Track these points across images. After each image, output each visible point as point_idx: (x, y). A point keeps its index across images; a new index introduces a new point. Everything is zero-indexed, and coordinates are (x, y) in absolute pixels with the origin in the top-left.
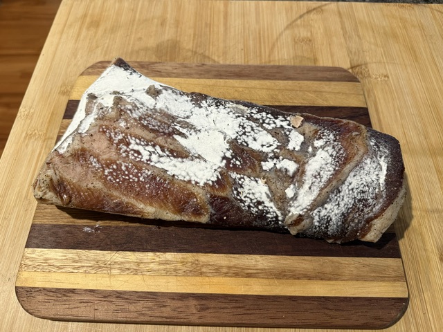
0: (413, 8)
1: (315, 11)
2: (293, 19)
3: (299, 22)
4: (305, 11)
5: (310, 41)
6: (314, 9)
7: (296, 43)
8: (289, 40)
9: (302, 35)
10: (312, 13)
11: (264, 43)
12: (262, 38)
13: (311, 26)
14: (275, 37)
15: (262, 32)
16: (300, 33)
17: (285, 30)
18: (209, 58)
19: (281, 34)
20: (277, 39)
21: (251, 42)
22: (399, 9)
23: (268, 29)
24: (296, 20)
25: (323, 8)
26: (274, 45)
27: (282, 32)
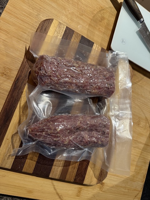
0: (142, 182)
3: (148, 125)
5: (138, 124)
7: (139, 118)
9: (141, 122)
13: (145, 129)
16: (143, 122)
17: (146, 117)
22: (143, 175)
24: (149, 124)
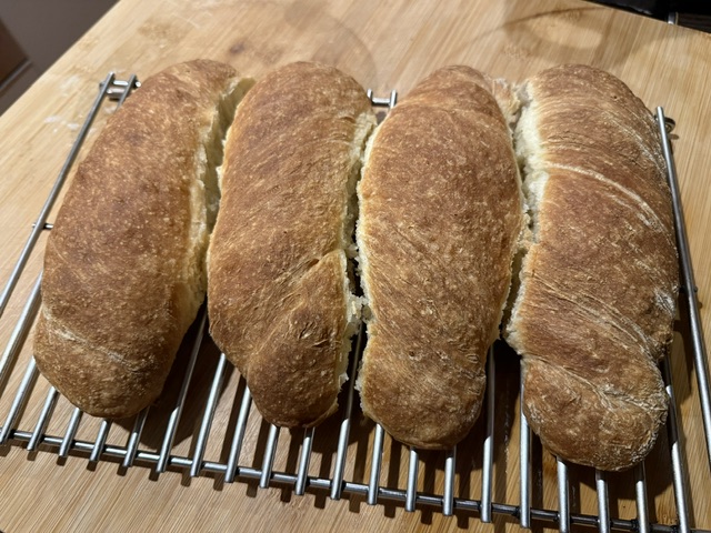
1: (567, 14)
2: (522, 17)
4: (551, 8)
6: (568, 10)
8: (495, 46)
10: (560, 16)
11: (452, 40)
12: (453, 32)
14: (475, 35)
15: (457, 24)
18: (355, 37)
19: (486, 34)
20: (476, 39)
21: (432, 34)
23: (470, 22)
25: (585, 12)
26: (465, 45)
27: (490, 32)
